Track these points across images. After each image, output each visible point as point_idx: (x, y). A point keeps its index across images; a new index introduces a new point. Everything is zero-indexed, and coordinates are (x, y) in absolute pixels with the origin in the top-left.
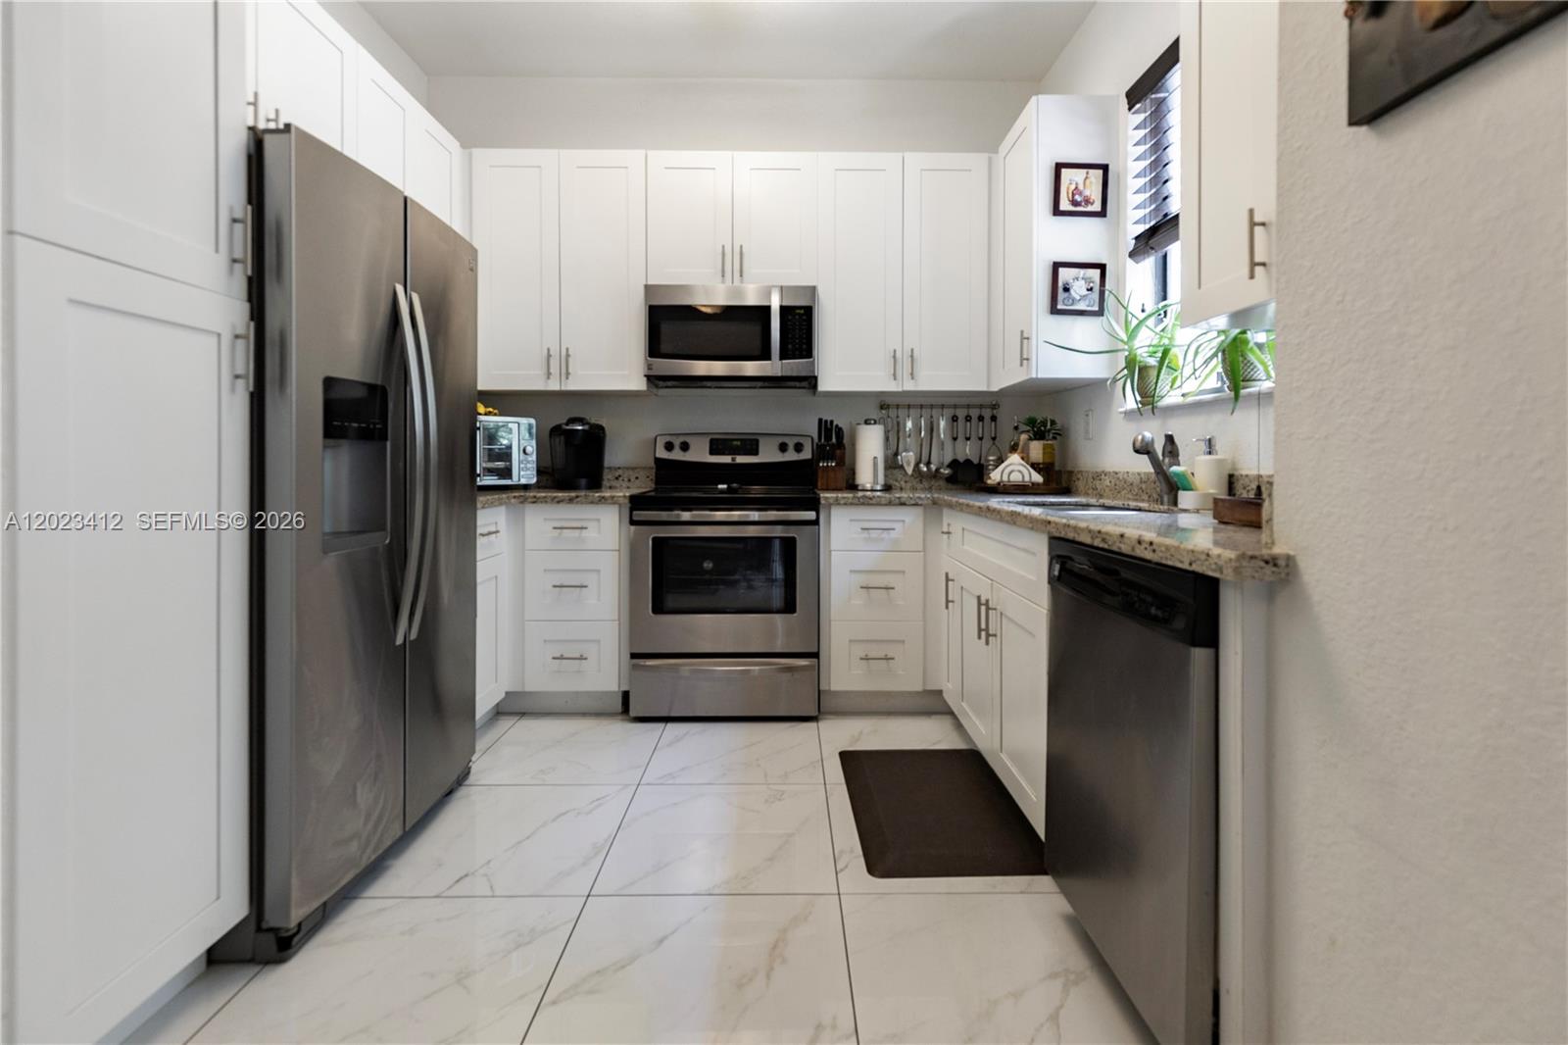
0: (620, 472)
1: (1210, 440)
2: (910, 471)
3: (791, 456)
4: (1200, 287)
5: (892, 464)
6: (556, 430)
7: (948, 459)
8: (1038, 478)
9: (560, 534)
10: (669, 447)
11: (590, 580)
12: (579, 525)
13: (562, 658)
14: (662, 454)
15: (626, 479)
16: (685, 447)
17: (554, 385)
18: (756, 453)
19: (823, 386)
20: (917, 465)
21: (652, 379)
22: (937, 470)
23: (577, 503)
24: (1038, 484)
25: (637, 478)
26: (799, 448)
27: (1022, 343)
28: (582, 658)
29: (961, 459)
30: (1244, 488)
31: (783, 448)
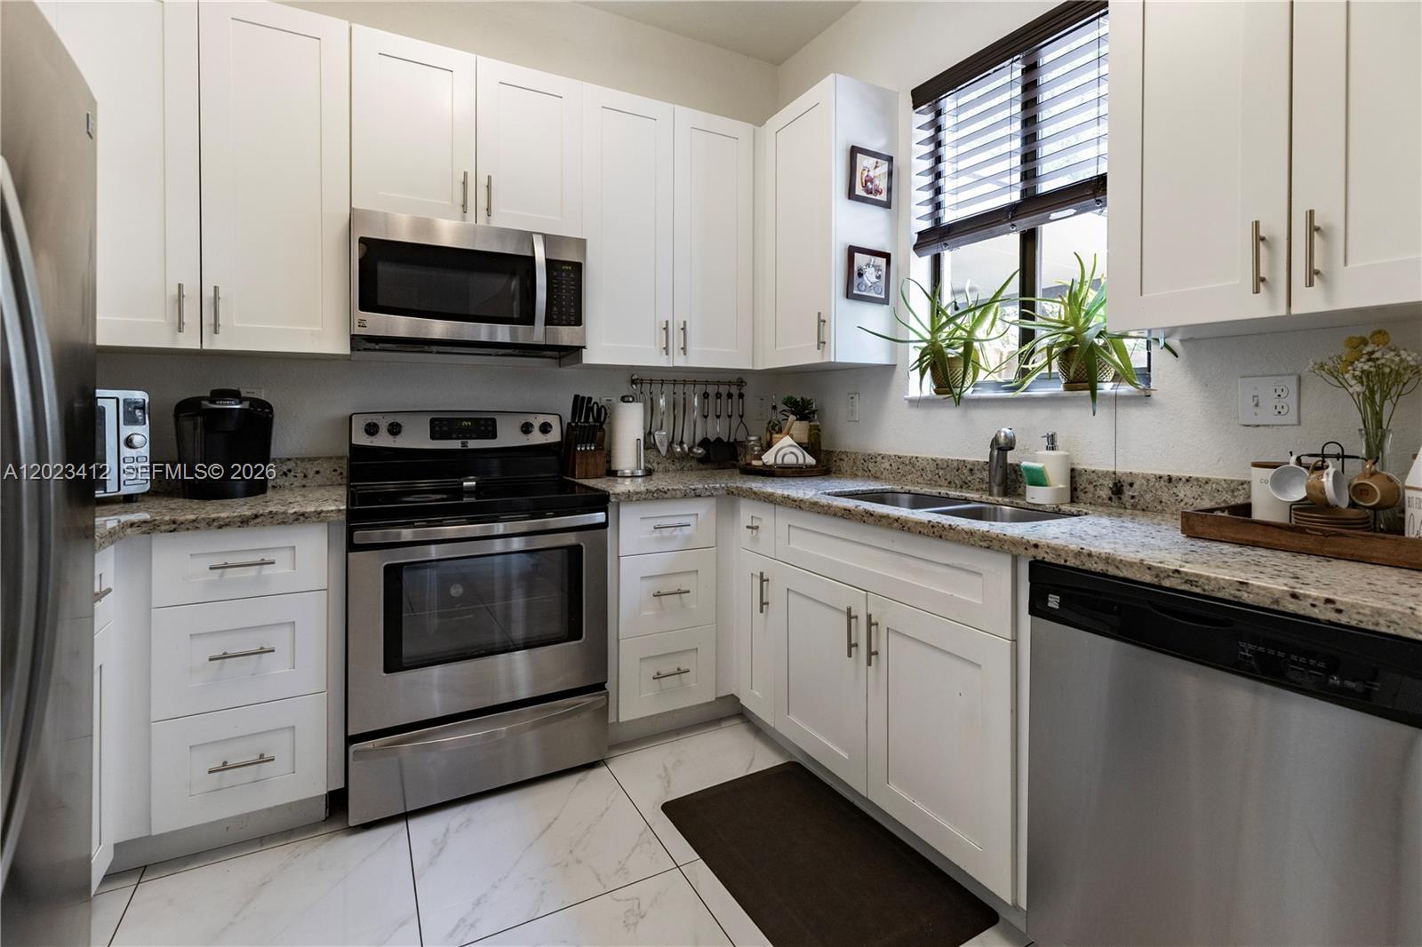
0: (291, 465)
1: (1052, 435)
2: (663, 450)
3: (537, 438)
4: (1141, 295)
5: (649, 444)
6: (187, 408)
7: (699, 438)
8: (811, 460)
9: (221, 576)
10: (372, 429)
11: (279, 639)
12: (256, 558)
13: (225, 767)
14: (361, 439)
15: (300, 475)
16: (395, 430)
17: (188, 341)
18: (494, 436)
19: (589, 357)
20: (671, 444)
21: (357, 341)
22: (690, 449)
23: (255, 525)
24: (811, 466)
25: (318, 472)
26: (545, 428)
27: (819, 326)
28: (262, 760)
29: (712, 438)
30: (1091, 483)
31: (527, 428)
